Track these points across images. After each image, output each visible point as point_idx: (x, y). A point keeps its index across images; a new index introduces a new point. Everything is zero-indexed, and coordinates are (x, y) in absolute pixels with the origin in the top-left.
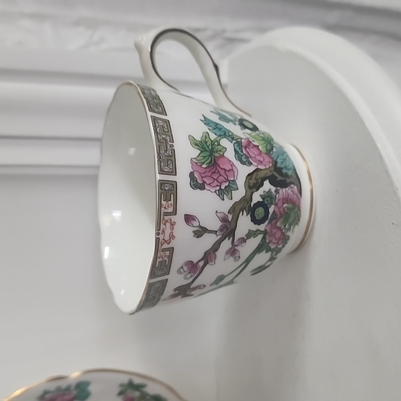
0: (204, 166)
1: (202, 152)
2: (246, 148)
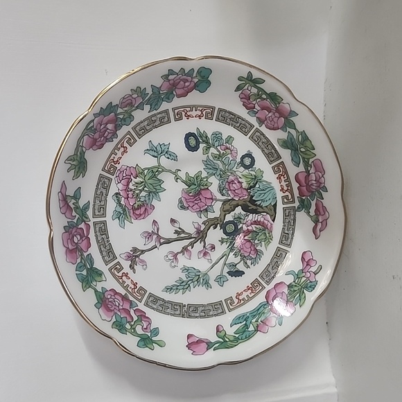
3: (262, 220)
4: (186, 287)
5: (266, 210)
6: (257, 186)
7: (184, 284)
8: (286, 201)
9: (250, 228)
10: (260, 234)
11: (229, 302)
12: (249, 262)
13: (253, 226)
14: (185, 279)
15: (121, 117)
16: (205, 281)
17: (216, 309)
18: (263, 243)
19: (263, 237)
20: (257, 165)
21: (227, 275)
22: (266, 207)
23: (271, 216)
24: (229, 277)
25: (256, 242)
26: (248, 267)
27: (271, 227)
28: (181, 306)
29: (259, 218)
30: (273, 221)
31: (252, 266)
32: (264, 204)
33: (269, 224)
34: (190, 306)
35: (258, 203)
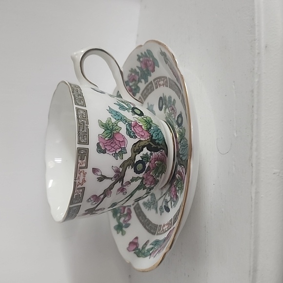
0: (107, 139)
1: (106, 130)
2: (134, 127)
15: (133, 88)
17: (154, 229)
21: (164, 208)
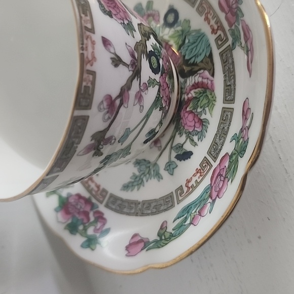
3: (200, 79)
4: (140, 182)
5: (202, 65)
6: (187, 41)
7: (138, 179)
8: (220, 43)
9: (190, 95)
10: (201, 98)
11: (179, 192)
12: (195, 138)
13: (192, 92)
14: (137, 173)
16: (155, 172)
17: (166, 203)
18: (207, 109)
19: (205, 101)
20: (182, 17)
21: (176, 160)
22: (202, 61)
23: (209, 71)
24: (178, 162)
25: (199, 110)
26: (195, 145)
27: (212, 84)
28: (136, 203)
29: (197, 79)
30: (213, 75)
31: (199, 143)
32: (199, 60)
33: (209, 82)
34: (144, 202)
35: (192, 61)
